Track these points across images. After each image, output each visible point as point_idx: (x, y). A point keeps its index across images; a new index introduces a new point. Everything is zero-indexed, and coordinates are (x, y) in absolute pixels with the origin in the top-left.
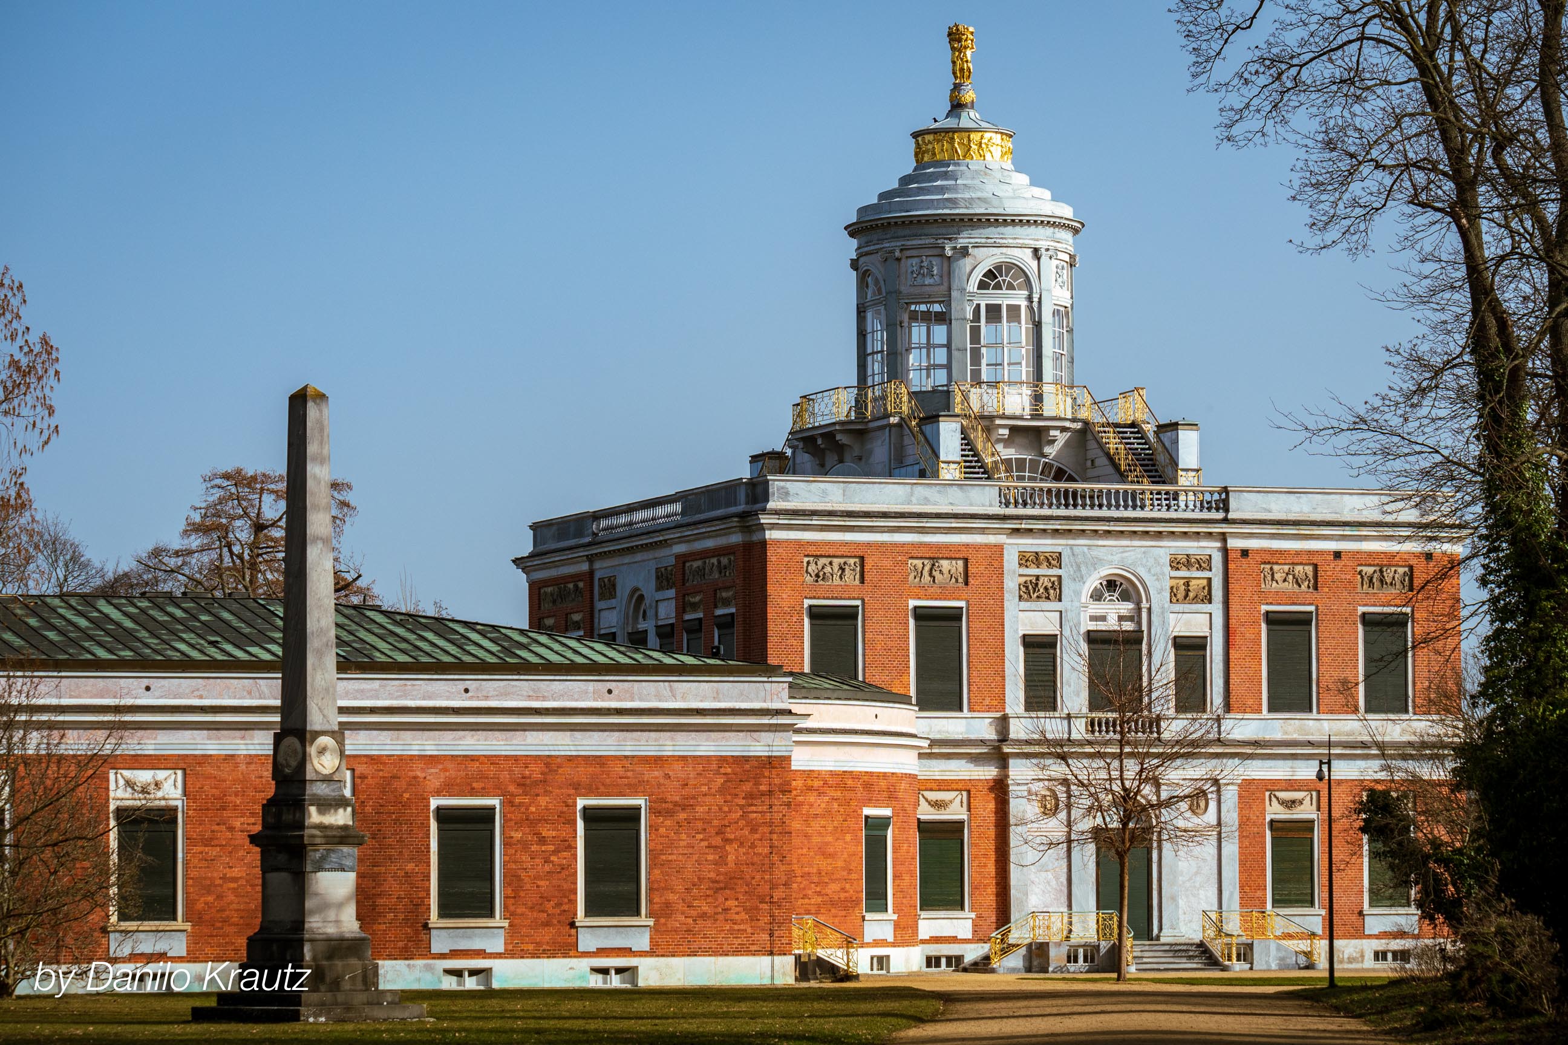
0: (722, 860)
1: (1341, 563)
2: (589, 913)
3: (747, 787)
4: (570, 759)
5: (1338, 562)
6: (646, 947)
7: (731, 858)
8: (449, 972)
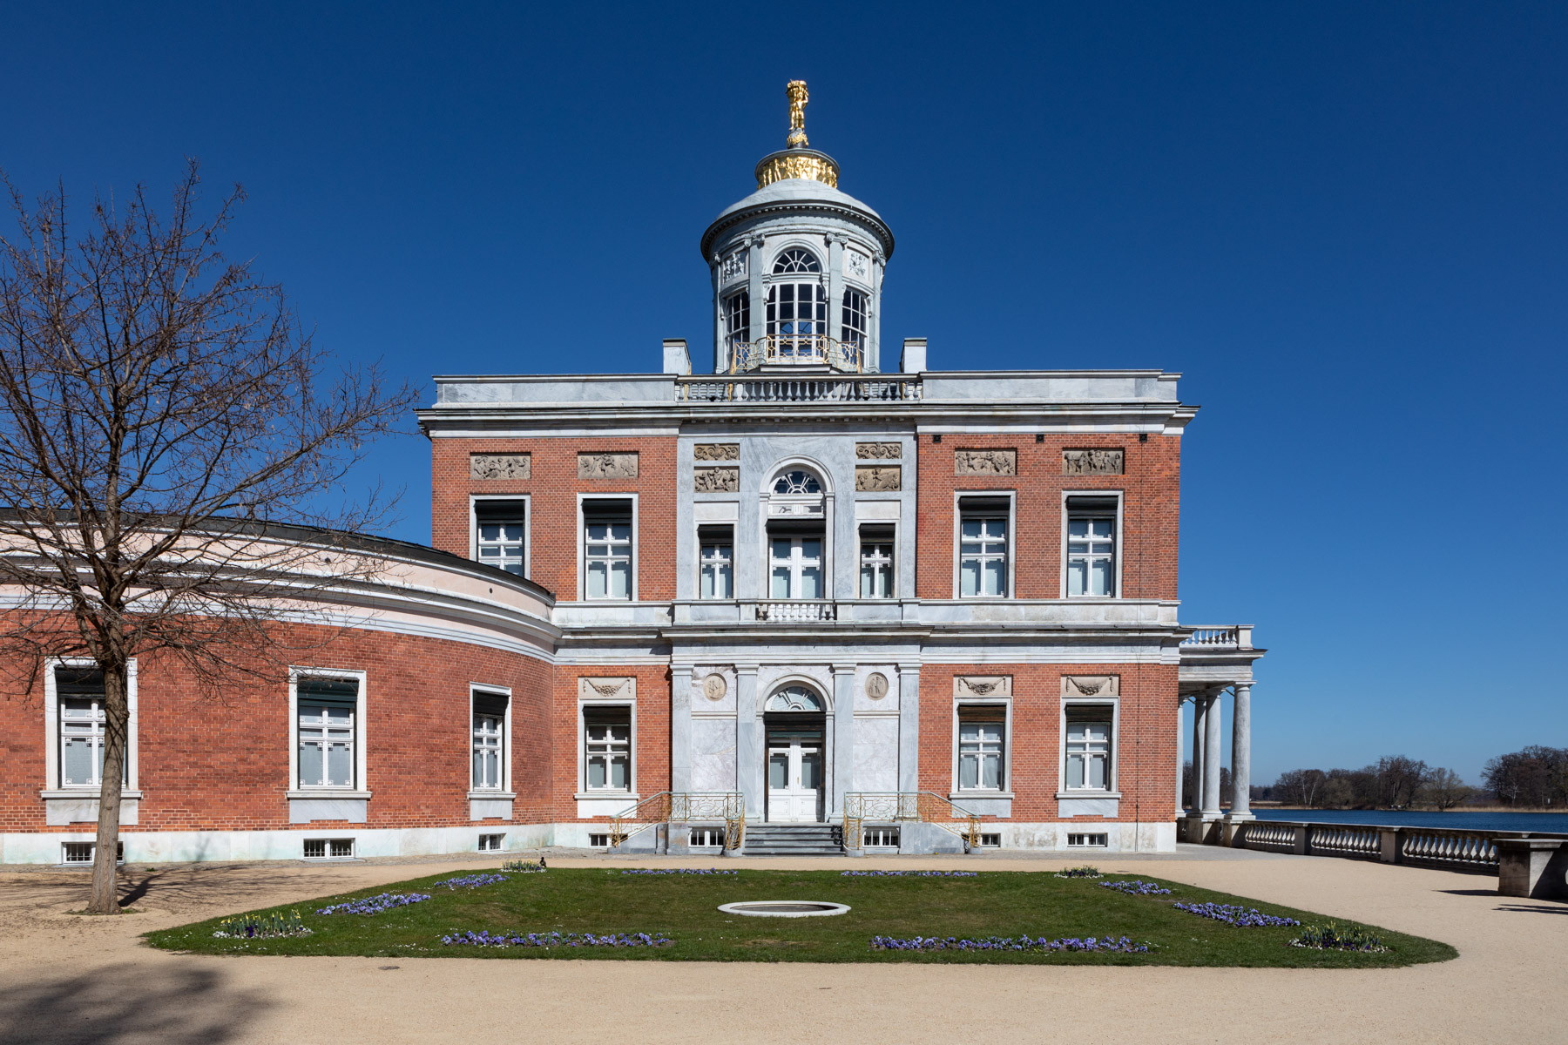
1: (1043, 447)
5: (1041, 445)
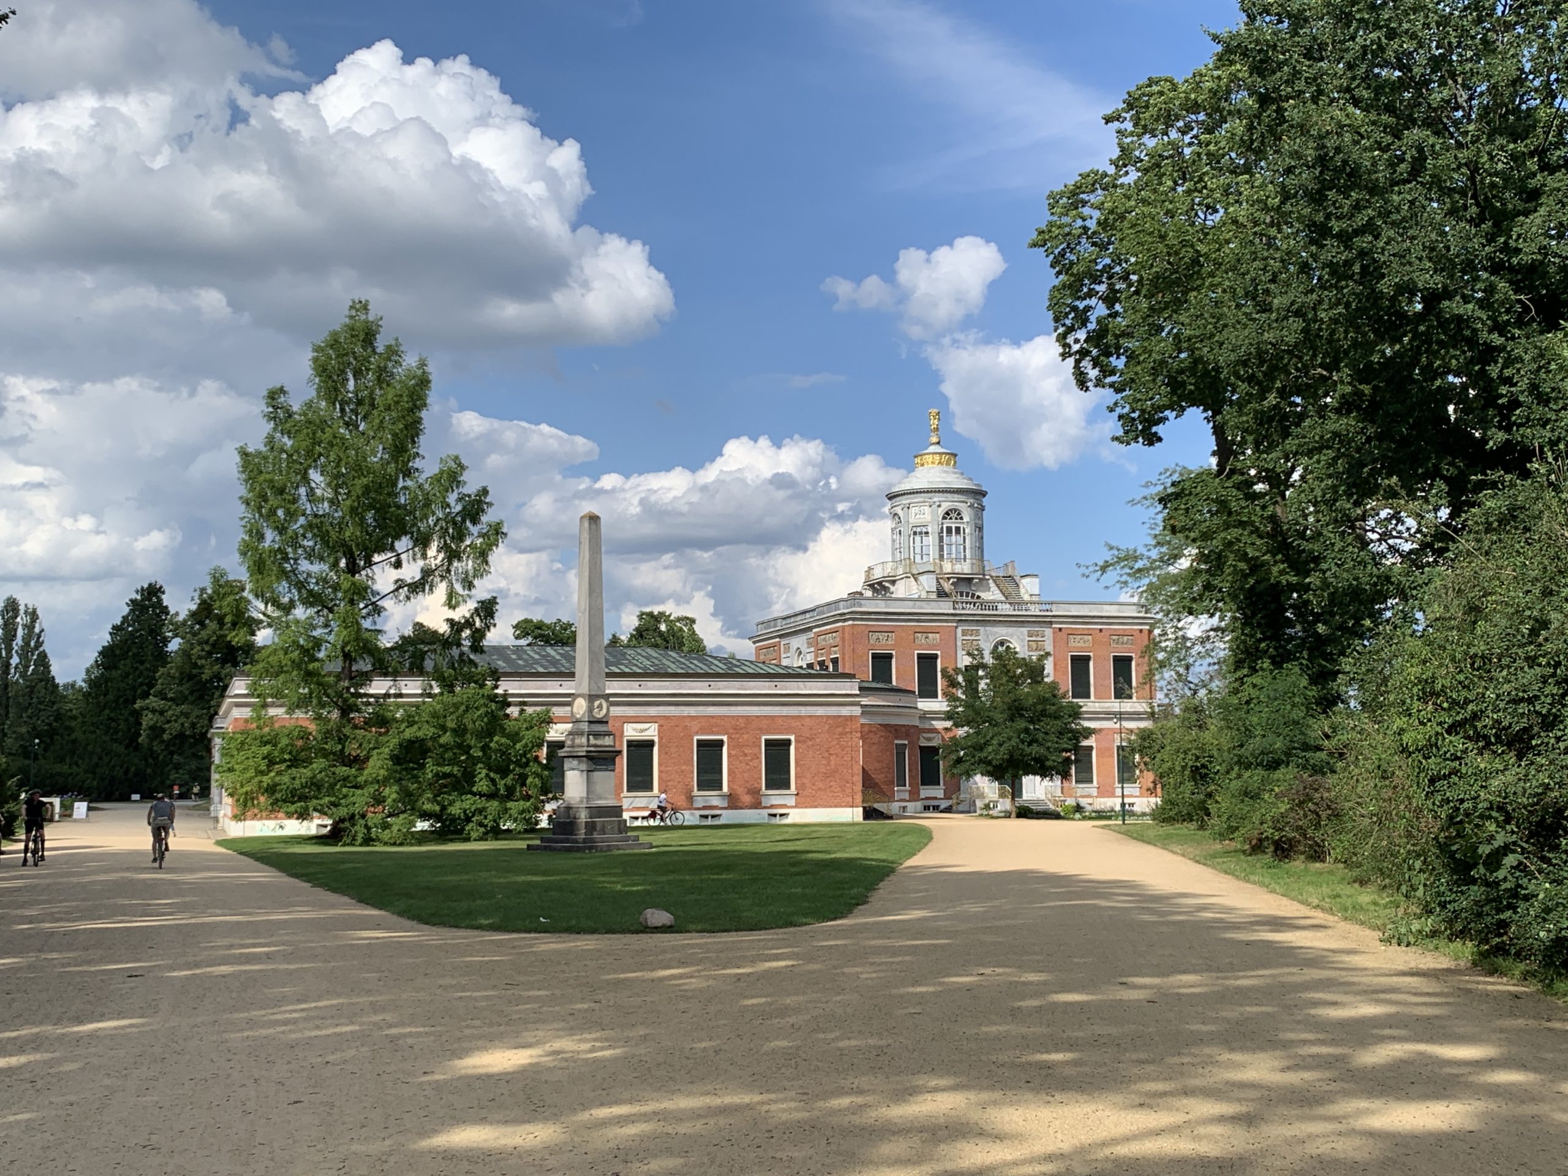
0: (829, 764)
2: (767, 788)
3: (840, 730)
4: (758, 717)
5: (1101, 633)
6: (793, 804)
7: (833, 762)
8: (701, 816)
